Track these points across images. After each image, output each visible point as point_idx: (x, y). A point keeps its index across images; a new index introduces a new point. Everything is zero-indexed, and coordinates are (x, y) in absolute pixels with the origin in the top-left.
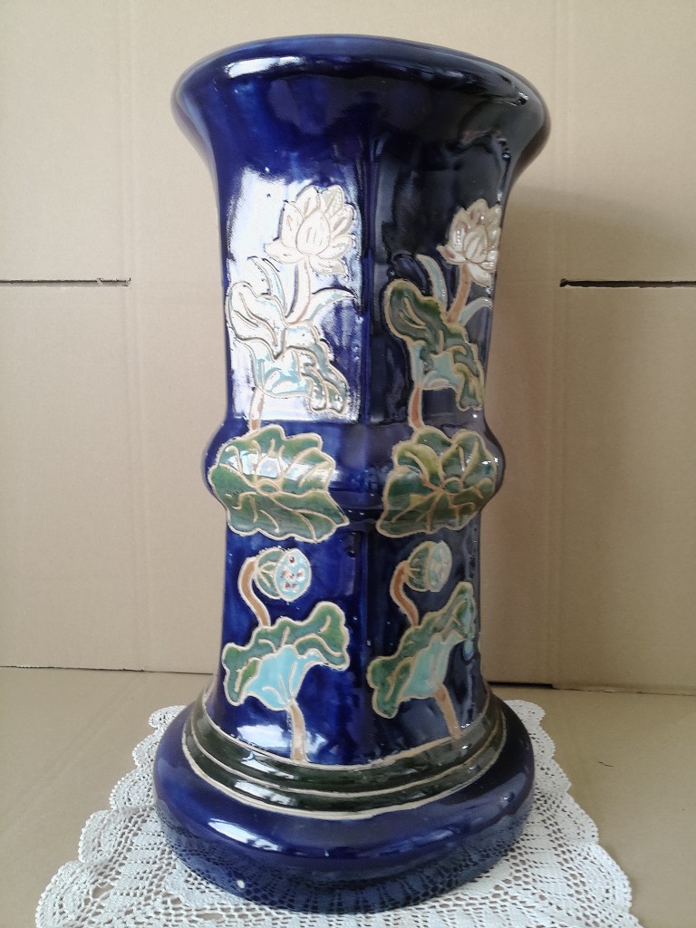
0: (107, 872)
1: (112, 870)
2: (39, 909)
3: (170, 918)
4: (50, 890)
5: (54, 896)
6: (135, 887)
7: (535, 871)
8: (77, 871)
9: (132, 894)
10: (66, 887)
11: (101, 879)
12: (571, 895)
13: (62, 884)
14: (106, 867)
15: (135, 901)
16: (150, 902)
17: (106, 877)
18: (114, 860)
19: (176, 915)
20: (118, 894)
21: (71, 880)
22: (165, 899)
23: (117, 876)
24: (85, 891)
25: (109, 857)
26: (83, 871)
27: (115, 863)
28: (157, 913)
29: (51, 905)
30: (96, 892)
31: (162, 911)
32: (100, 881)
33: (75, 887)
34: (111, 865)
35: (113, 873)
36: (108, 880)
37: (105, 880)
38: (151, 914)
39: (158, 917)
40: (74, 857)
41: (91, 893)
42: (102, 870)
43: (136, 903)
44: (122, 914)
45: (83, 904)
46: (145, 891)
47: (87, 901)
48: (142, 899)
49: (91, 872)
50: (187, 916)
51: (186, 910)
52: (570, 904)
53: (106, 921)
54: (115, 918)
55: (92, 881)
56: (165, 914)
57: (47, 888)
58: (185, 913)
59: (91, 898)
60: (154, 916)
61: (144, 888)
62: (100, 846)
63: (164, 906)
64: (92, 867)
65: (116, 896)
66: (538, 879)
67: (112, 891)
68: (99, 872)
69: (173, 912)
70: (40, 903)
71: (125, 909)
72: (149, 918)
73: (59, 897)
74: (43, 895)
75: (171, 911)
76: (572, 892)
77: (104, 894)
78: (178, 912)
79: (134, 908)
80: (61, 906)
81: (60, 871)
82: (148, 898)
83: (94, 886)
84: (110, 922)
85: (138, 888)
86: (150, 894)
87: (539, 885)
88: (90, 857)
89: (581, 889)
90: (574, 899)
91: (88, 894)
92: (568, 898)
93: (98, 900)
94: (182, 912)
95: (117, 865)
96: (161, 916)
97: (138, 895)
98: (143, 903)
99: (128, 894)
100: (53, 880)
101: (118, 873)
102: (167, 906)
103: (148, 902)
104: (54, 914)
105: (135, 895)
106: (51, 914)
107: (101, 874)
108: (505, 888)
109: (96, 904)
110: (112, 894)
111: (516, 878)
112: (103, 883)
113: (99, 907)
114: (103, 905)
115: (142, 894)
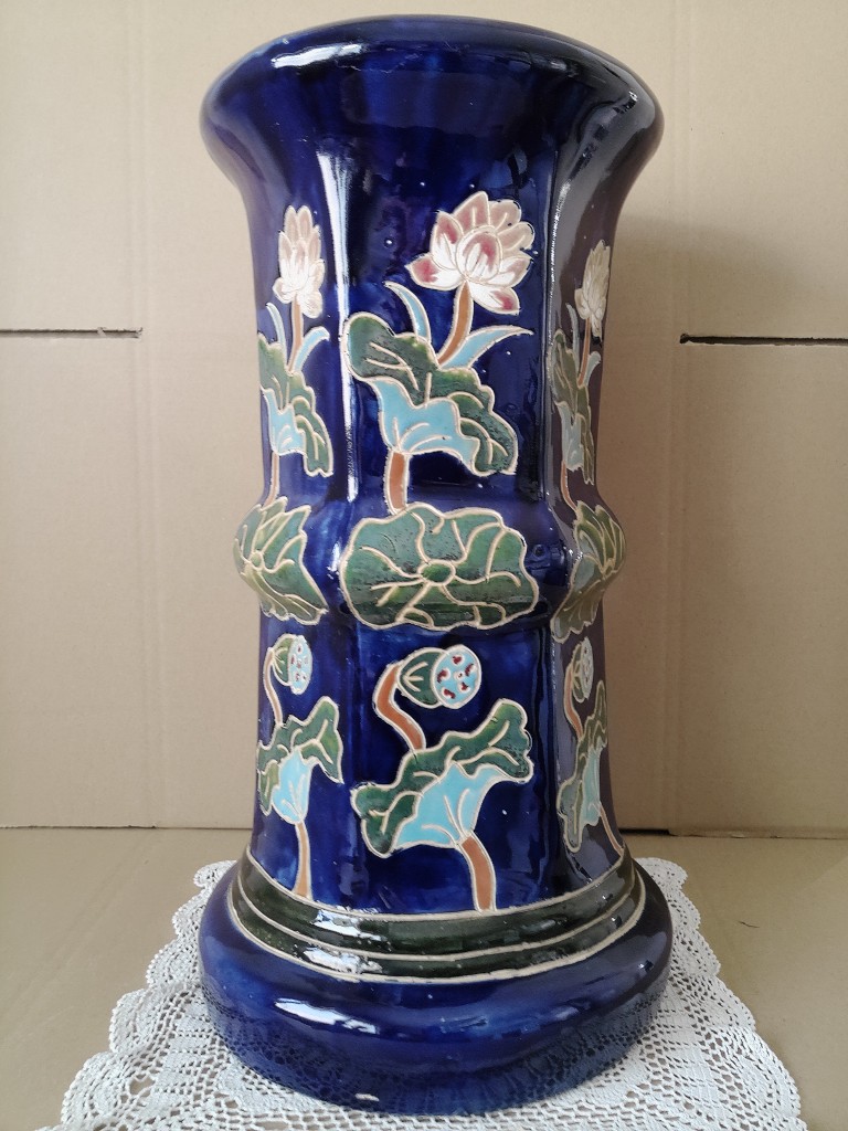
0: (145, 1061)
1: (151, 1059)
2: (64, 1111)
3: (223, 1124)
4: (76, 1088)
5: (81, 1094)
6: (180, 1083)
7: (678, 1072)
8: (108, 1063)
9: (177, 1091)
10: (95, 1084)
11: (138, 1070)
12: (725, 1102)
13: (90, 1080)
14: (144, 1056)
15: (182, 1099)
16: (201, 1102)
17: (145, 1068)
18: (154, 1048)
19: (231, 1122)
20: (161, 1090)
21: (101, 1074)
22: (218, 1100)
23: (158, 1069)
24: (120, 1086)
25: (148, 1044)
26: (115, 1063)
27: (155, 1052)
28: (208, 1117)
29: (79, 1105)
30: (134, 1087)
31: (215, 1115)
32: (137, 1073)
33: (106, 1083)
34: (151, 1053)
35: (154, 1063)
36: (147, 1072)
37: (143, 1072)
38: (201, 1117)
39: (210, 1122)
40: (104, 1047)
41: (127, 1087)
42: (138, 1059)
43: (183, 1103)
44: (167, 1114)
45: (120, 1100)
46: (193, 1088)
47: (124, 1098)
48: (191, 1097)
49: (126, 1063)
50: (245, 1124)
51: (243, 1117)
52: (723, 1113)
53: (148, 1119)
54: (159, 1118)
55: (128, 1073)
56: (218, 1119)
57: (72, 1086)
58: (242, 1120)
59: (128, 1094)
60: (205, 1120)
61: (192, 1084)
62: (135, 1031)
63: (217, 1108)
64: (126, 1056)
65: (158, 1094)
66: (681, 1081)
67: (153, 1088)
68: (135, 1062)
69: (228, 1118)
70: (65, 1103)
71: (171, 1109)
72: (198, 1122)
73: (88, 1095)
74: (68, 1094)
75: (225, 1115)
76: (726, 1097)
77: (144, 1090)
78: (234, 1118)
79: (181, 1109)
80: (92, 1106)
81: (86, 1065)
82: (197, 1097)
83: (129, 1080)
84: (151, 1122)
85: (184, 1085)
86: (199, 1092)
87: (682, 1090)
88: (124, 1045)
89: (736, 1093)
90: (729, 1106)
91: (124, 1087)
92: (721, 1104)
93: (138, 1096)
94: (238, 1118)
95: (157, 1055)
96: (213, 1121)
97: (185, 1092)
98: (192, 1103)
99: (173, 1091)
100: (78, 1076)
101: (160, 1065)
102: (220, 1109)
103: (197, 1102)
104: (86, 1116)
105: (182, 1092)
106: (81, 1116)
107: (138, 1064)
108: (641, 1095)
109: (135, 1102)
110: (153, 1091)
111: (653, 1082)
112: (140, 1077)
113: (139, 1104)
114: (144, 1104)
115: (190, 1092)
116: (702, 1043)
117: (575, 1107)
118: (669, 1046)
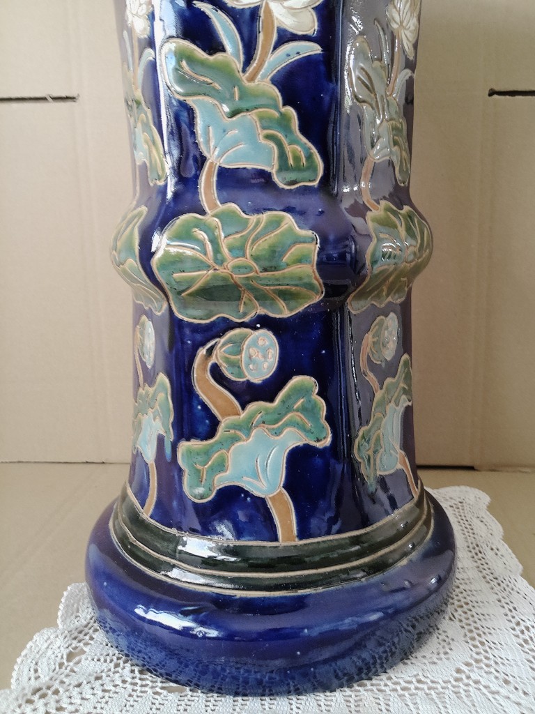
0: (81, 636)
1: (85, 635)
2: (14, 674)
3: (135, 688)
4: (26, 655)
5: (29, 661)
6: (105, 654)
7: (496, 652)
8: (52, 637)
9: (102, 660)
10: (41, 652)
11: (75, 643)
13: (37, 649)
14: (80, 632)
15: (104, 666)
16: (119, 669)
17: (80, 641)
18: (90, 626)
19: (142, 686)
20: (90, 659)
21: (46, 645)
22: (133, 668)
23: (90, 642)
24: (60, 655)
25: (85, 623)
26: (57, 636)
27: (90, 629)
28: (124, 682)
29: (26, 670)
30: (70, 656)
31: (129, 680)
32: (73, 645)
33: (50, 652)
34: (86, 630)
35: (87, 637)
36: (81, 644)
37: (78, 645)
38: (118, 682)
39: (125, 686)
40: (52, 623)
41: (65, 657)
42: (76, 634)
43: (106, 670)
44: (92, 679)
45: (57, 667)
46: (115, 658)
47: (61, 665)
48: (112, 665)
49: (65, 637)
50: (152, 687)
51: (152, 681)
53: (76, 683)
54: (85, 682)
55: (67, 645)
56: (132, 684)
57: (23, 654)
58: (150, 684)
59: (65, 661)
60: (121, 685)
61: (114, 655)
62: (78, 611)
63: (132, 675)
64: (66, 632)
65: (88, 662)
66: (499, 660)
67: (83, 657)
68: (73, 636)
69: (139, 682)
70: (16, 667)
71: (95, 675)
72: (115, 686)
73: (34, 662)
74: (19, 660)
75: (137, 681)
77: (77, 659)
78: (144, 683)
79: (104, 675)
80: (36, 671)
81: (35, 637)
82: (117, 666)
83: (68, 650)
84: (79, 685)
85: (108, 655)
86: (119, 661)
88: (68, 621)
91: (62, 658)
93: (71, 664)
94: (148, 682)
95: (91, 631)
96: (127, 685)
97: (108, 661)
98: (113, 670)
99: (99, 660)
100: (28, 646)
101: (92, 638)
102: (134, 675)
103: (117, 669)
104: (30, 679)
105: (105, 661)
106: (26, 679)
107: (75, 638)
108: (466, 671)
109: (69, 668)
110: (83, 659)
111: (477, 661)
112: (76, 648)
113: (72, 671)
114: (76, 669)
115: (111, 661)
116: (514, 629)
117: (414, 680)
118: (486, 631)
